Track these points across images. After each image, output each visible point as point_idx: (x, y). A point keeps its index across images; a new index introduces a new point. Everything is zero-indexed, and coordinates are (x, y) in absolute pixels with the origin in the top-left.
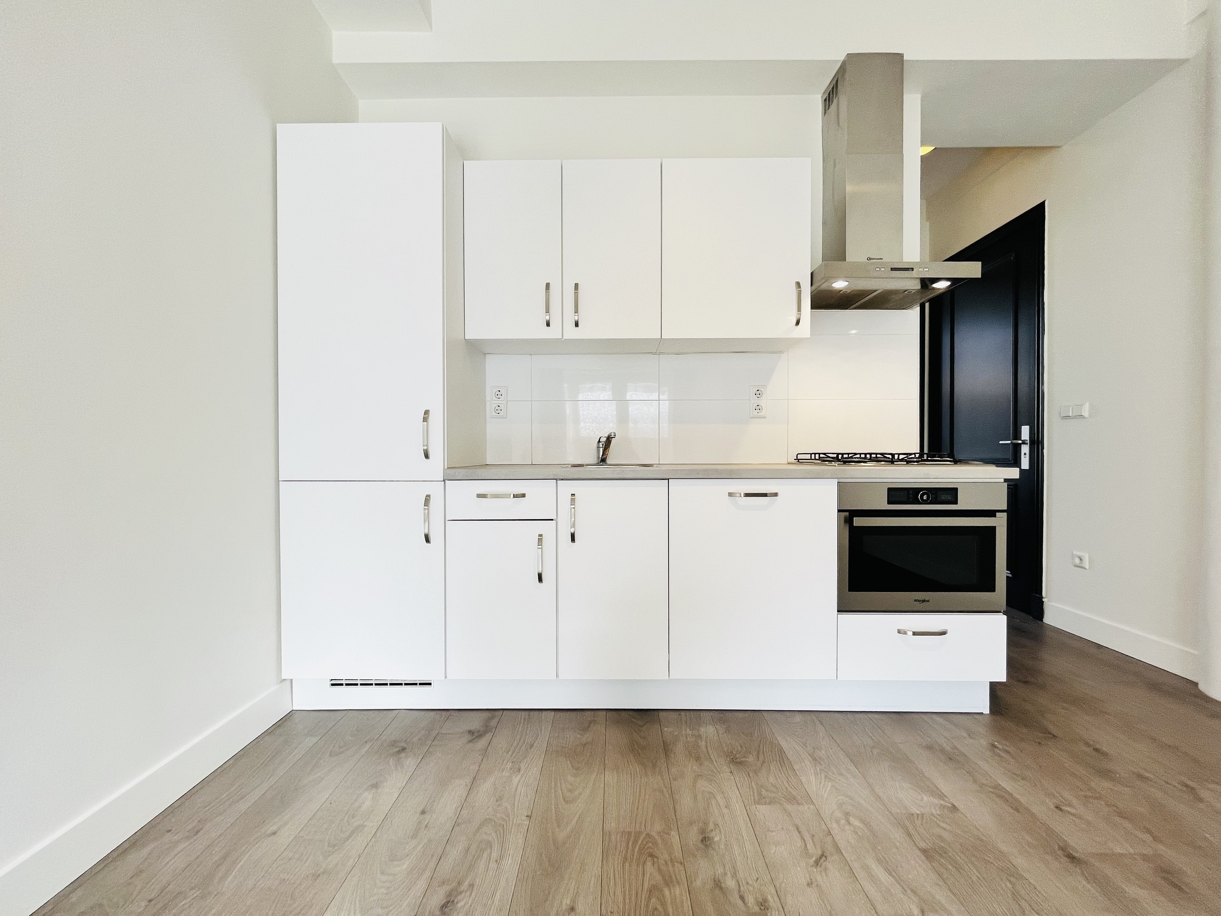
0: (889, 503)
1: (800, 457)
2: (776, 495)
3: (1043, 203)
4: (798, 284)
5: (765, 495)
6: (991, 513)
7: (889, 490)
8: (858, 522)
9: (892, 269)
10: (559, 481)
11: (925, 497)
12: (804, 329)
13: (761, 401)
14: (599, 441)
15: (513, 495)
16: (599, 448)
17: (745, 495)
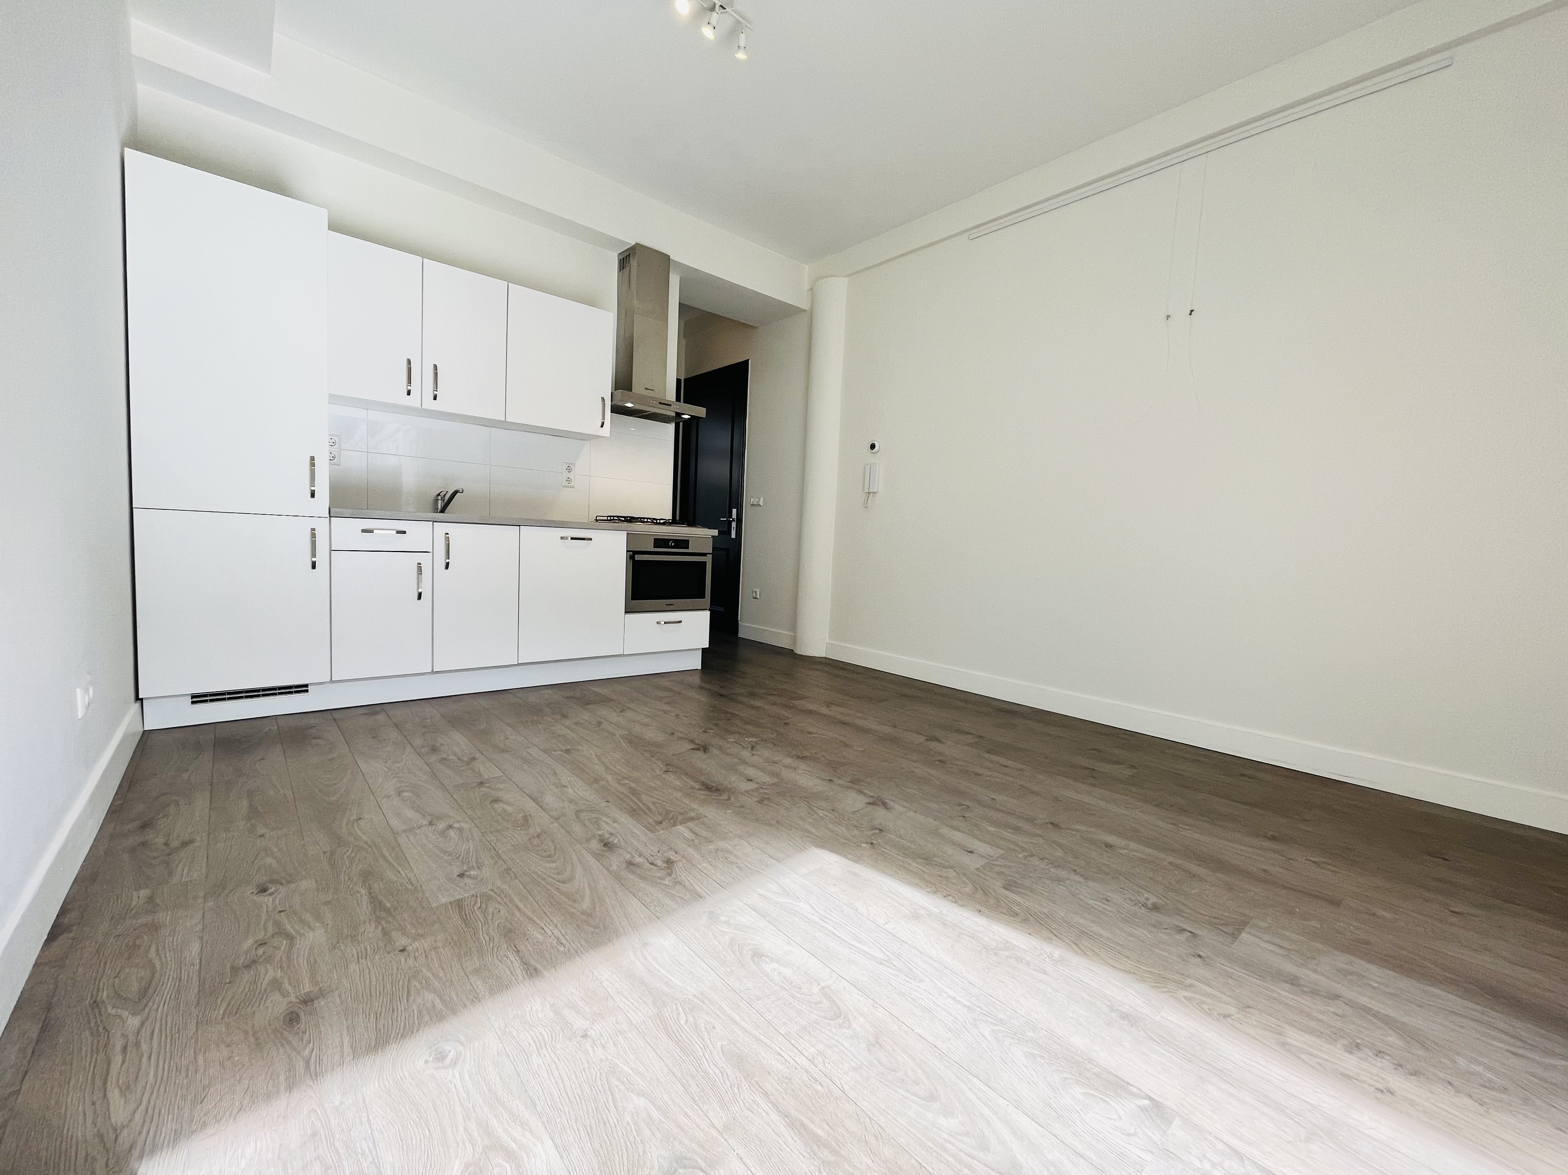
0: (654, 547)
1: (598, 518)
2: (591, 539)
3: (748, 360)
4: (603, 399)
5: (584, 539)
6: (705, 555)
7: (655, 539)
8: (638, 557)
9: (660, 403)
10: (435, 523)
11: (673, 544)
12: (606, 431)
13: (571, 475)
14: (439, 495)
15: (395, 532)
16: (436, 500)
17: (572, 539)
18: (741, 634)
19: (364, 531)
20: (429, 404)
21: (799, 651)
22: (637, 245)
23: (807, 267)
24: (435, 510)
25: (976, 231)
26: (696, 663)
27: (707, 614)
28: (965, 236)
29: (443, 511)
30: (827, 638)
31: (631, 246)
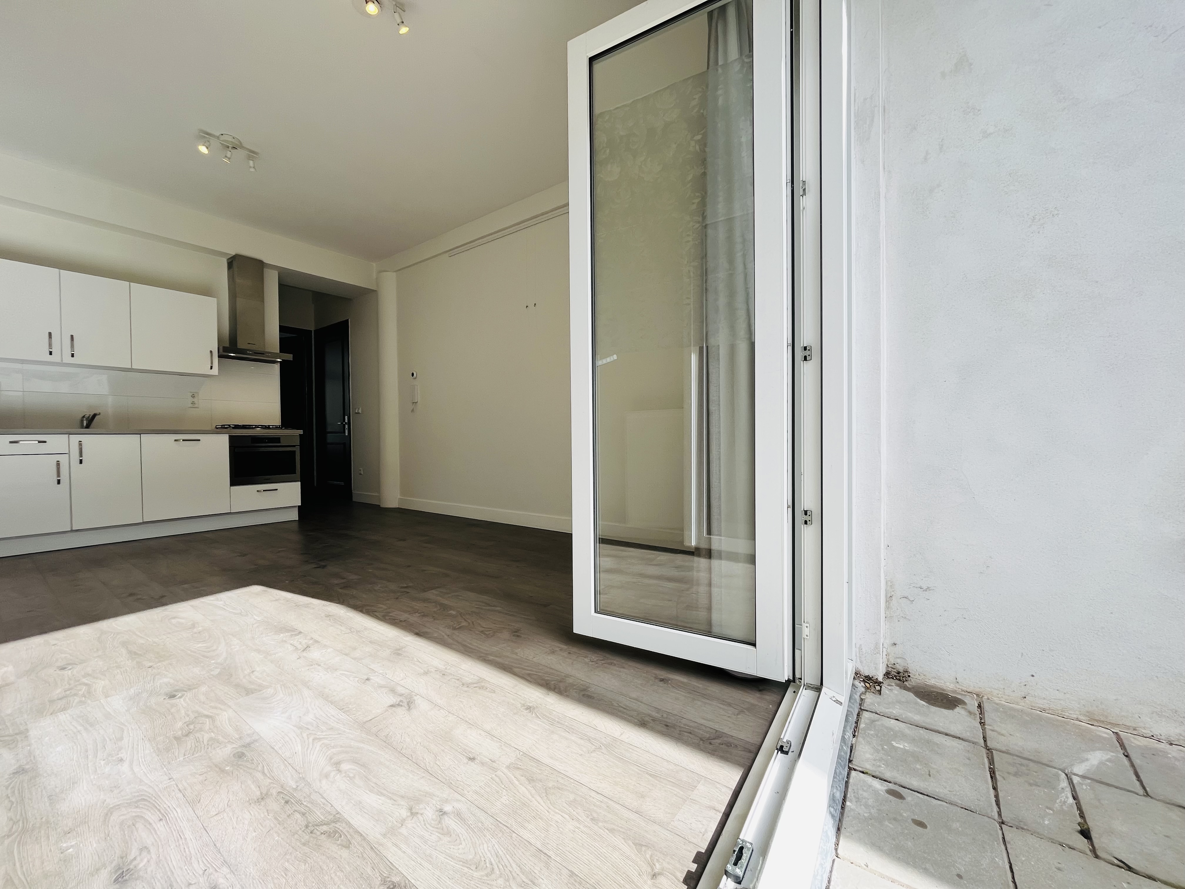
0: (253, 444)
1: (217, 427)
2: (199, 440)
3: (348, 320)
4: (211, 352)
5: (195, 440)
6: (294, 446)
7: (252, 438)
8: (239, 450)
10: (70, 435)
11: (267, 441)
12: (215, 371)
13: (195, 400)
14: (84, 417)
15: (37, 442)
16: (82, 421)
17: (183, 440)
18: (354, 499)
19: (11, 442)
20: (68, 359)
21: (383, 506)
22: (236, 255)
23: (374, 264)
24: (82, 427)
25: (452, 252)
26: (294, 516)
27: (298, 484)
28: (447, 255)
29: (88, 427)
30: (399, 495)
31: (232, 256)
